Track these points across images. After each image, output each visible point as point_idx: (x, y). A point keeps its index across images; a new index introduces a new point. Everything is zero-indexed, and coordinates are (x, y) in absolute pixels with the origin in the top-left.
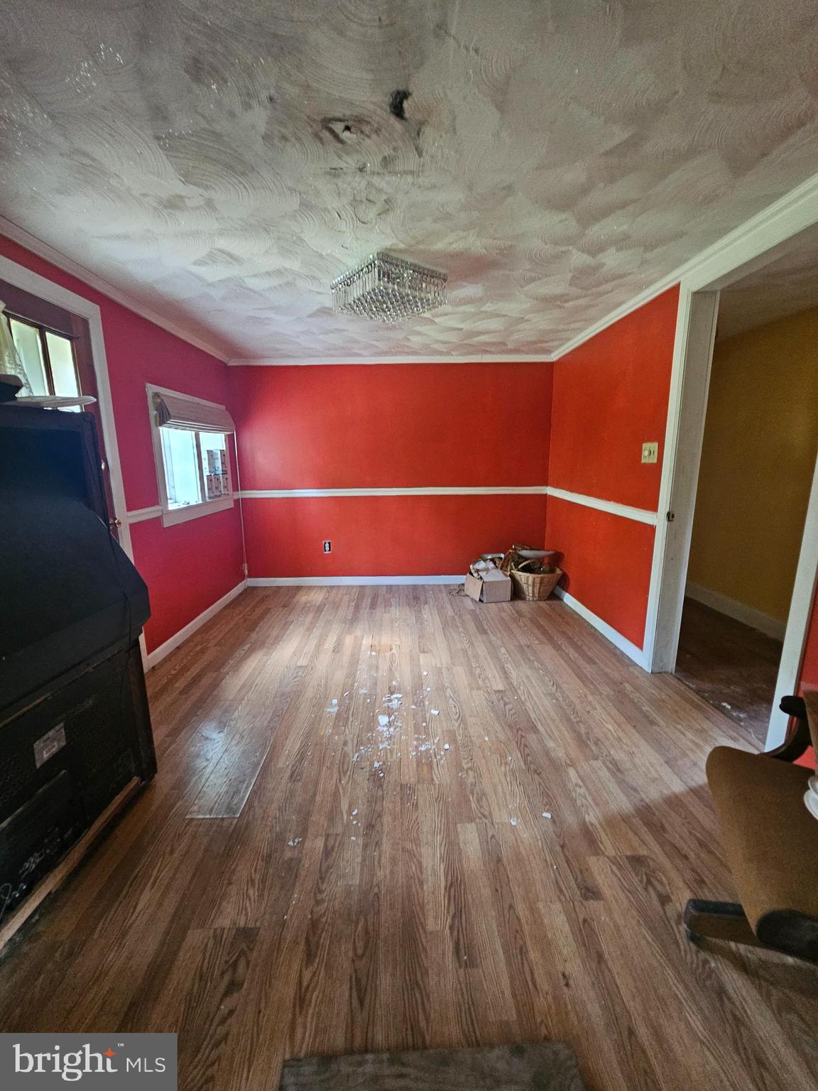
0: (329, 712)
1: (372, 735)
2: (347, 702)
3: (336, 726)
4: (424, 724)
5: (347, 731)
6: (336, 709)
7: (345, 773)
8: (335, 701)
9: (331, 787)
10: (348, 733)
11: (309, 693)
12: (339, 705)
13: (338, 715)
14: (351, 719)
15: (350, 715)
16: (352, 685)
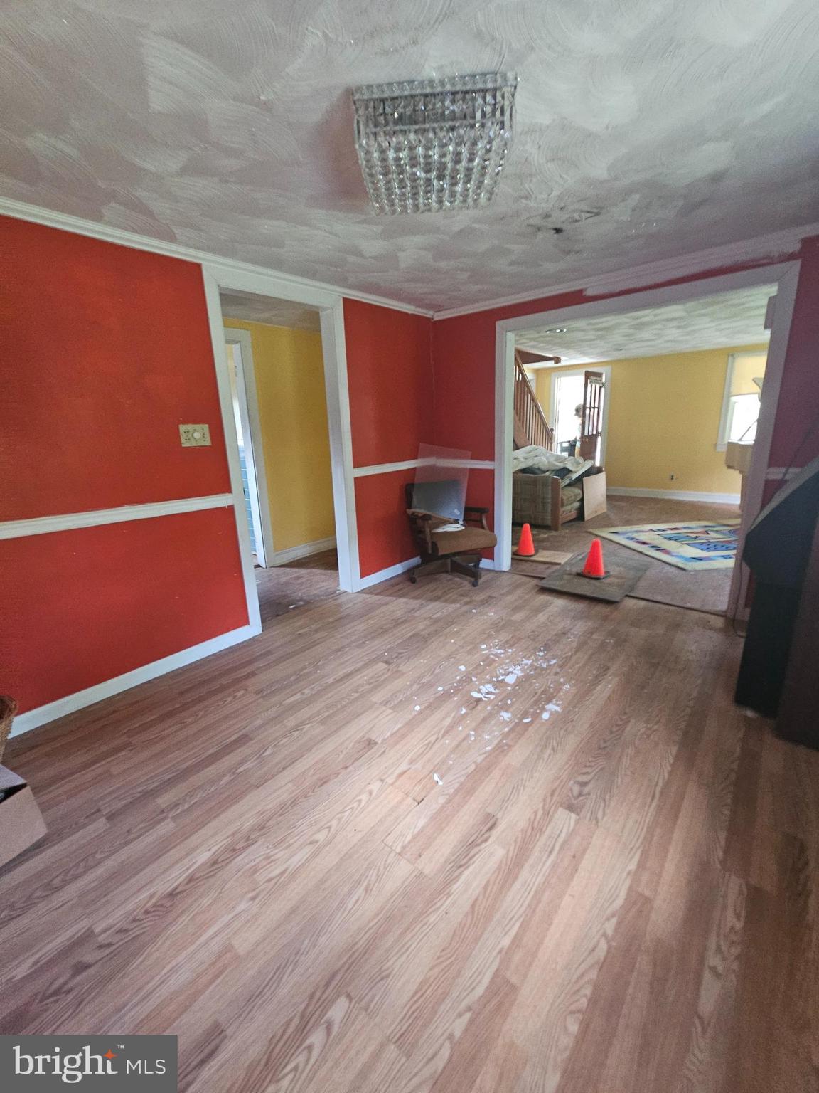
0: (558, 705)
1: (531, 671)
2: (532, 710)
3: (558, 690)
4: (482, 663)
5: (549, 683)
6: (548, 707)
7: (566, 657)
8: (546, 716)
9: (579, 655)
10: (550, 680)
11: (572, 742)
12: (543, 710)
13: (549, 701)
14: (540, 691)
15: (538, 695)
16: (512, 730)
